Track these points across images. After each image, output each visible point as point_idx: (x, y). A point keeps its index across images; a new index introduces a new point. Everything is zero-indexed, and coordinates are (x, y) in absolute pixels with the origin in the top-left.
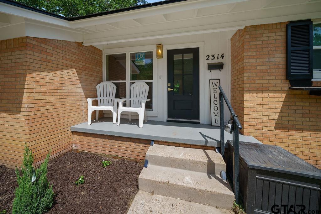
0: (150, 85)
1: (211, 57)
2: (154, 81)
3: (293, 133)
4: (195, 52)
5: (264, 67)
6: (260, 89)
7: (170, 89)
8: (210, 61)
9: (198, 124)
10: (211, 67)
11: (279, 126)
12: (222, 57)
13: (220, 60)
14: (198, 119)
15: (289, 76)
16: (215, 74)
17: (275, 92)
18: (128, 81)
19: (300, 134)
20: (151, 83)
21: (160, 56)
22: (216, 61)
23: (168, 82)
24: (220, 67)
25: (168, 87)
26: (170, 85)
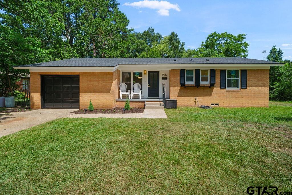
0: (141, 84)
1: (163, 75)
2: (143, 83)
3: (181, 97)
4: (158, 73)
5: (175, 81)
6: (174, 86)
7: (149, 86)
8: (163, 77)
9: (159, 98)
10: (163, 79)
11: (178, 96)
12: (167, 75)
13: (166, 77)
14: (159, 97)
15: (180, 83)
16: (164, 81)
17: (178, 87)
18: (132, 83)
19: (183, 98)
20: (142, 84)
21: (145, 74)
22: (165, 77)
23: (148, 84)
24: (166, 79)
25: (148, 85)
26: (149, 84)
